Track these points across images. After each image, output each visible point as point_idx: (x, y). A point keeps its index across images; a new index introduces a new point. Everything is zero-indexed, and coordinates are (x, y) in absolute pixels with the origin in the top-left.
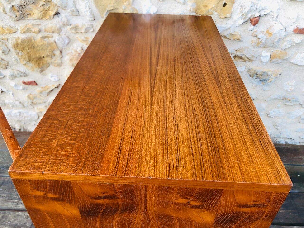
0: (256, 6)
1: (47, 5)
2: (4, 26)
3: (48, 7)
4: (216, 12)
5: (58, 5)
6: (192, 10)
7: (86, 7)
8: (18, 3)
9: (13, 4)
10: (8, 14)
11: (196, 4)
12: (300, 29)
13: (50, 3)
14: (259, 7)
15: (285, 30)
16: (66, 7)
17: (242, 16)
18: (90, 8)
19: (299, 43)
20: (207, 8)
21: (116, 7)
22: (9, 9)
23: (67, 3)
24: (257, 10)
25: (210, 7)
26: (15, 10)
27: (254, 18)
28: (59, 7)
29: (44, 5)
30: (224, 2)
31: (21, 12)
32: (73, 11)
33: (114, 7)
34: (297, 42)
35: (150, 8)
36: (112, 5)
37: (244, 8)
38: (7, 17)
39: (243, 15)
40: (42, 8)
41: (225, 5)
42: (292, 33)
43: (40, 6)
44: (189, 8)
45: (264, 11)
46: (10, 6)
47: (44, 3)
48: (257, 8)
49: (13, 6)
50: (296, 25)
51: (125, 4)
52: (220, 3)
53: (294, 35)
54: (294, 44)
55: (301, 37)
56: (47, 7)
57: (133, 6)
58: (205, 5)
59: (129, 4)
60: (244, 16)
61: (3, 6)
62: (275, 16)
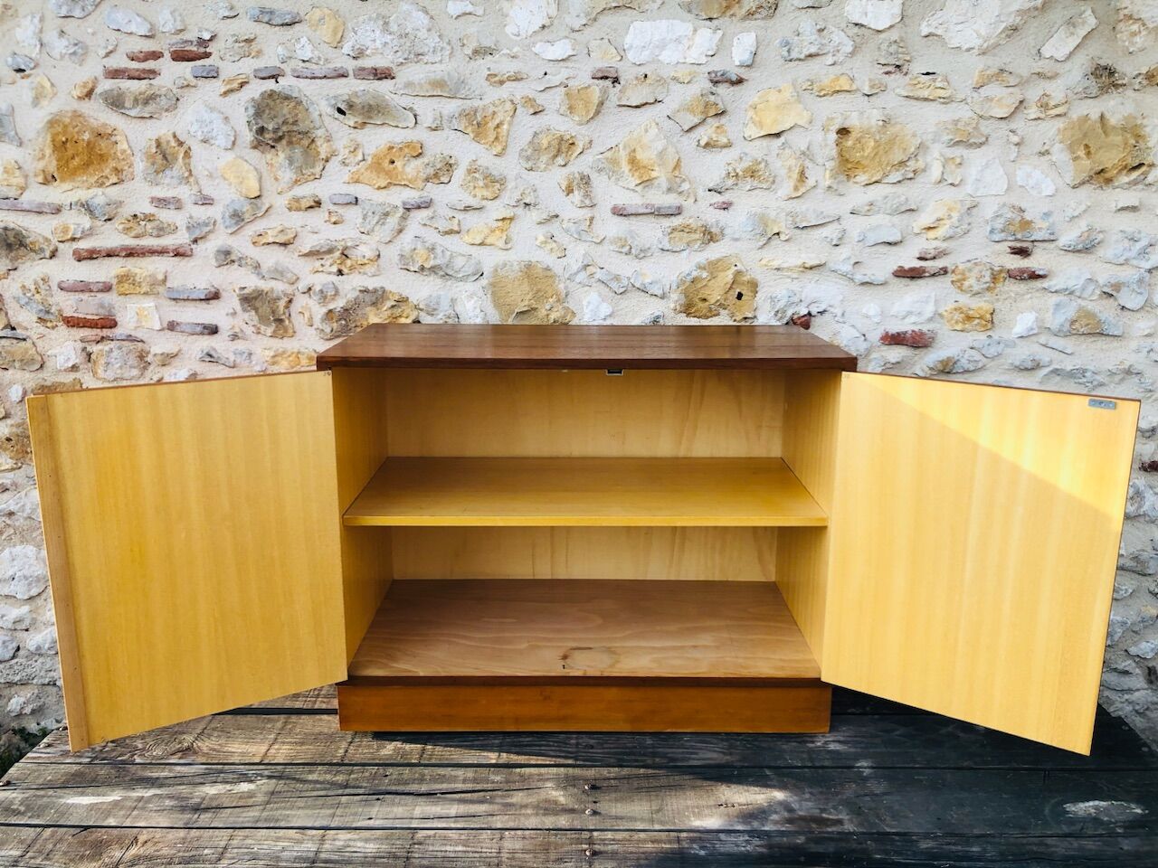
0: (798, 295)
1: (399, 307)
2: (302, 350)
3: (400, 310)
4: (725, 309)
5: (421, 307)
6: (678, 307)
7: (475, 308)
8: (342, 306)
9: (331, 306)
10: (315, 326)
11: (686, 297)
12: (893, 335)
13: (404, 304)
14: (806, 297)
15: (863, 338)
16: (435, 310)
17: (776, 315)
18: (482, 311)
19: (898, 363)
20: (707, 303)
21: (533, 306)
22: (320, 316)
23: (438, 303)
24: (802, 304)
25: (713, 301)
26: (332, 319)
27: (799, 318)
28: (421, 310)
29: (393, 306)
30: (738, 290)
31: (343, 322)
32: (449, 318)
33: (529, 306)
34: (894, 361)
35: (597, 307)
36: (526, 303)
37: (776, 300)
38: (311, 331)
39: (778, 312)
40: (389, 312)
41: (740, 296)
42: (879, 344)
43: (385, 308)
44: (672, 306)
45: (816, 305)
46: (325, 310)
47: (394, 303)
48: (801, 301)
49: (330, 311)
50: (883, 328)
51: (551, 300)
52: (731, 292)
53: (886, 348)
54: (888, 365)
55: (900, 351)
56: (397, 311)
57: (565, 304)
58: (703, 297)
59: (558, 301)
60: (780, 315)
61: (310, 312)
62: (839, 314)
